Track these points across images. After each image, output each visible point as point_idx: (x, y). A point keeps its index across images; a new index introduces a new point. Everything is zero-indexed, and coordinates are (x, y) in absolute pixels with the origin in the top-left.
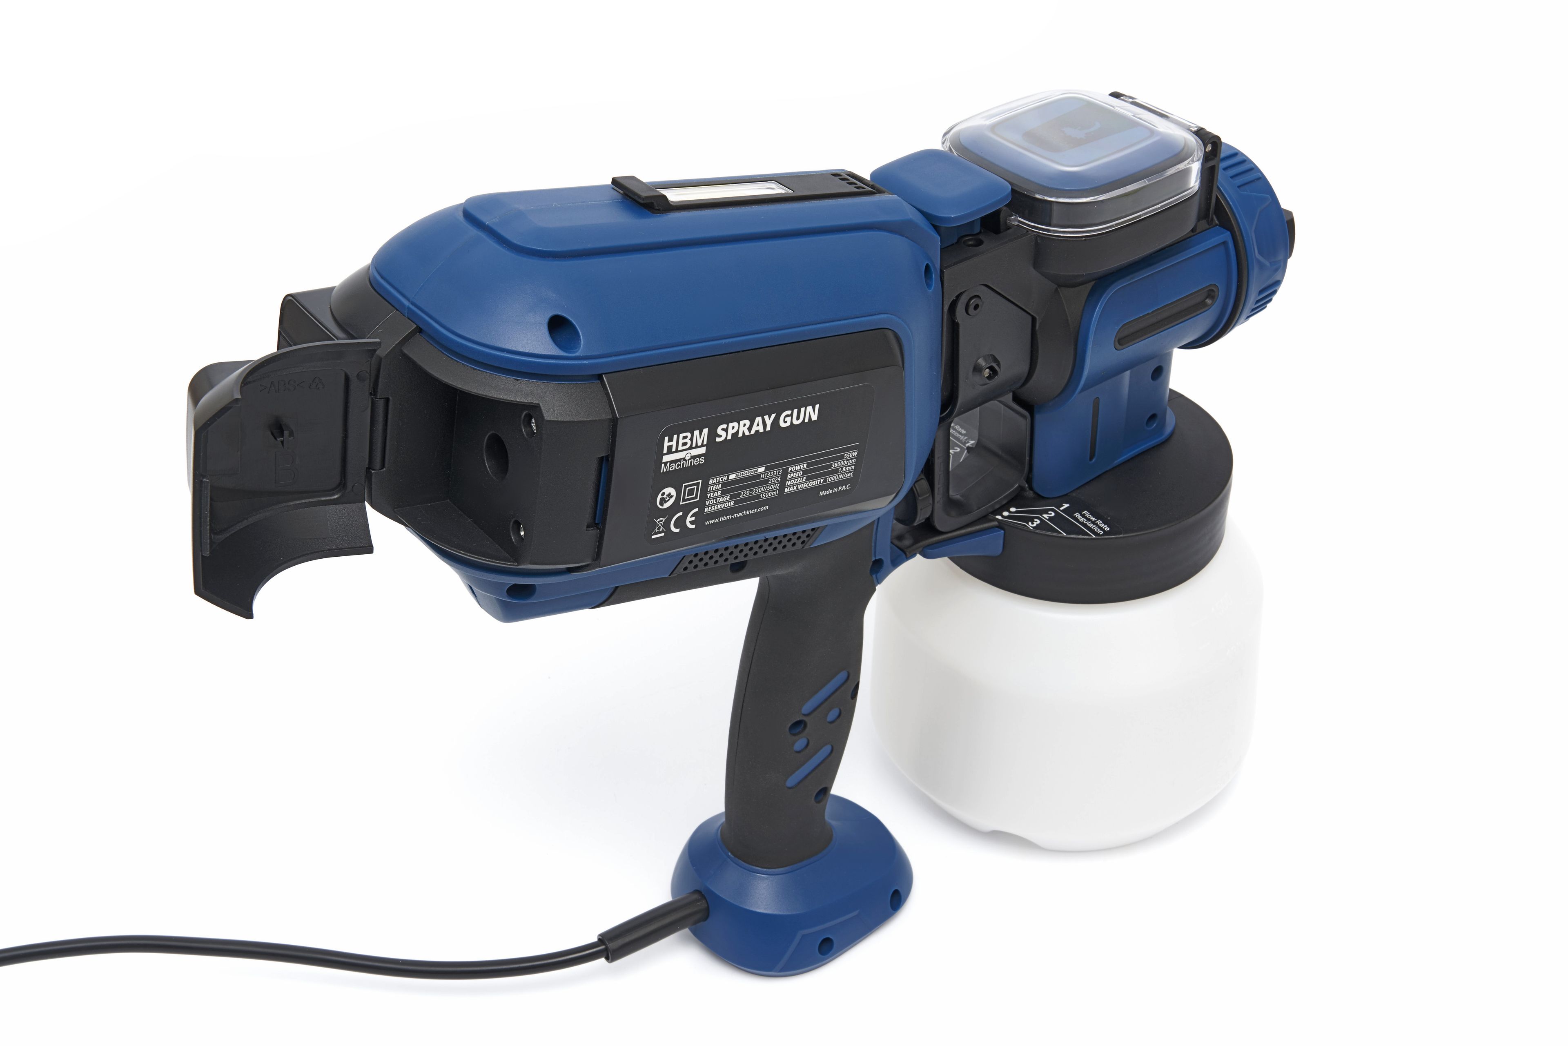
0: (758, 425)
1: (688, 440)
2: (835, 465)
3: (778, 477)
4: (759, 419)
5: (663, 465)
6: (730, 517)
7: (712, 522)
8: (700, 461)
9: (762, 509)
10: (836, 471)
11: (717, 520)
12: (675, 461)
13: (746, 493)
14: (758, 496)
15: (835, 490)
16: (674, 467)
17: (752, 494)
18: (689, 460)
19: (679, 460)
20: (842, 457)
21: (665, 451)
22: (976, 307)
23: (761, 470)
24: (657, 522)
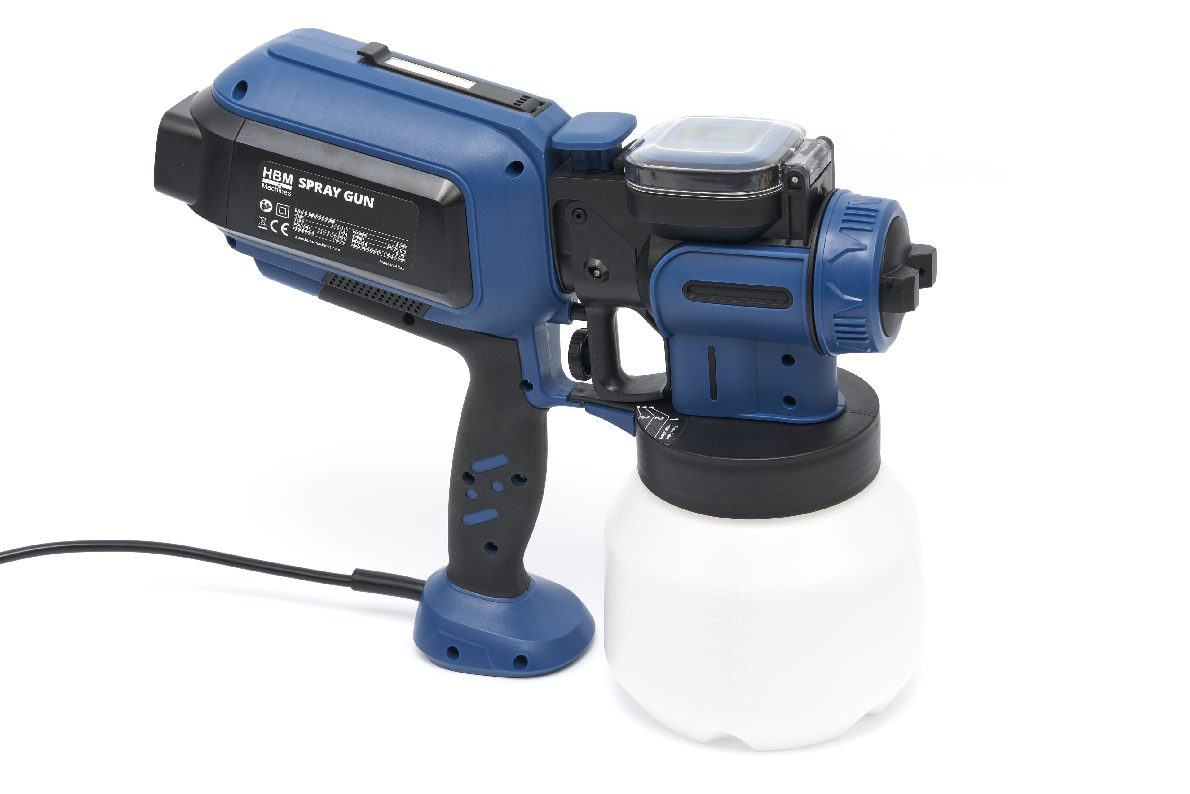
0: (328, 190)
1: (279, 176)
2: (390, 247)
3: (346, 233)
4: (328, 187)
5: (263, 184)
6: (312, 242)
7: (299, 238)
8: (288, 193)
9: (336, 249)
10: (391, 252)
11: (303, 239)
12: (272, 186)
13: (323, 232)
14: (331, 238)
15: (392, 265)
16: (270, 188)
17: (326, 234)
18: (280, 189)
19: (274, 186)
20: (395, 244)
21: (264, 176)
22: (579, 216)
23: (332, 221)
24: (261, 218)
